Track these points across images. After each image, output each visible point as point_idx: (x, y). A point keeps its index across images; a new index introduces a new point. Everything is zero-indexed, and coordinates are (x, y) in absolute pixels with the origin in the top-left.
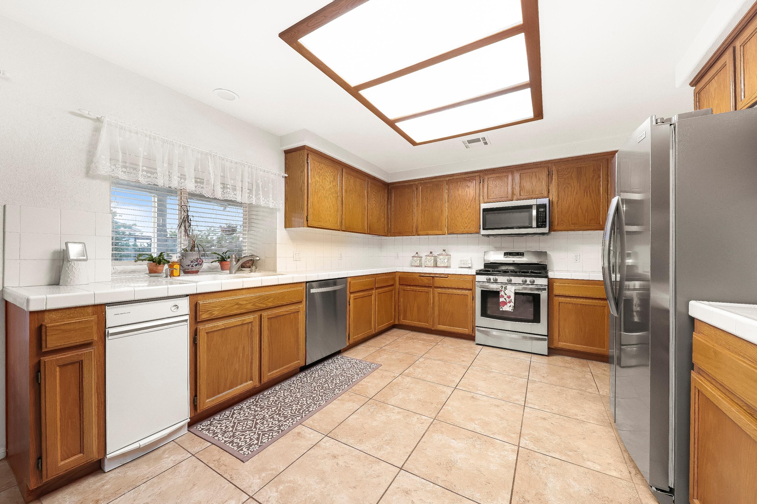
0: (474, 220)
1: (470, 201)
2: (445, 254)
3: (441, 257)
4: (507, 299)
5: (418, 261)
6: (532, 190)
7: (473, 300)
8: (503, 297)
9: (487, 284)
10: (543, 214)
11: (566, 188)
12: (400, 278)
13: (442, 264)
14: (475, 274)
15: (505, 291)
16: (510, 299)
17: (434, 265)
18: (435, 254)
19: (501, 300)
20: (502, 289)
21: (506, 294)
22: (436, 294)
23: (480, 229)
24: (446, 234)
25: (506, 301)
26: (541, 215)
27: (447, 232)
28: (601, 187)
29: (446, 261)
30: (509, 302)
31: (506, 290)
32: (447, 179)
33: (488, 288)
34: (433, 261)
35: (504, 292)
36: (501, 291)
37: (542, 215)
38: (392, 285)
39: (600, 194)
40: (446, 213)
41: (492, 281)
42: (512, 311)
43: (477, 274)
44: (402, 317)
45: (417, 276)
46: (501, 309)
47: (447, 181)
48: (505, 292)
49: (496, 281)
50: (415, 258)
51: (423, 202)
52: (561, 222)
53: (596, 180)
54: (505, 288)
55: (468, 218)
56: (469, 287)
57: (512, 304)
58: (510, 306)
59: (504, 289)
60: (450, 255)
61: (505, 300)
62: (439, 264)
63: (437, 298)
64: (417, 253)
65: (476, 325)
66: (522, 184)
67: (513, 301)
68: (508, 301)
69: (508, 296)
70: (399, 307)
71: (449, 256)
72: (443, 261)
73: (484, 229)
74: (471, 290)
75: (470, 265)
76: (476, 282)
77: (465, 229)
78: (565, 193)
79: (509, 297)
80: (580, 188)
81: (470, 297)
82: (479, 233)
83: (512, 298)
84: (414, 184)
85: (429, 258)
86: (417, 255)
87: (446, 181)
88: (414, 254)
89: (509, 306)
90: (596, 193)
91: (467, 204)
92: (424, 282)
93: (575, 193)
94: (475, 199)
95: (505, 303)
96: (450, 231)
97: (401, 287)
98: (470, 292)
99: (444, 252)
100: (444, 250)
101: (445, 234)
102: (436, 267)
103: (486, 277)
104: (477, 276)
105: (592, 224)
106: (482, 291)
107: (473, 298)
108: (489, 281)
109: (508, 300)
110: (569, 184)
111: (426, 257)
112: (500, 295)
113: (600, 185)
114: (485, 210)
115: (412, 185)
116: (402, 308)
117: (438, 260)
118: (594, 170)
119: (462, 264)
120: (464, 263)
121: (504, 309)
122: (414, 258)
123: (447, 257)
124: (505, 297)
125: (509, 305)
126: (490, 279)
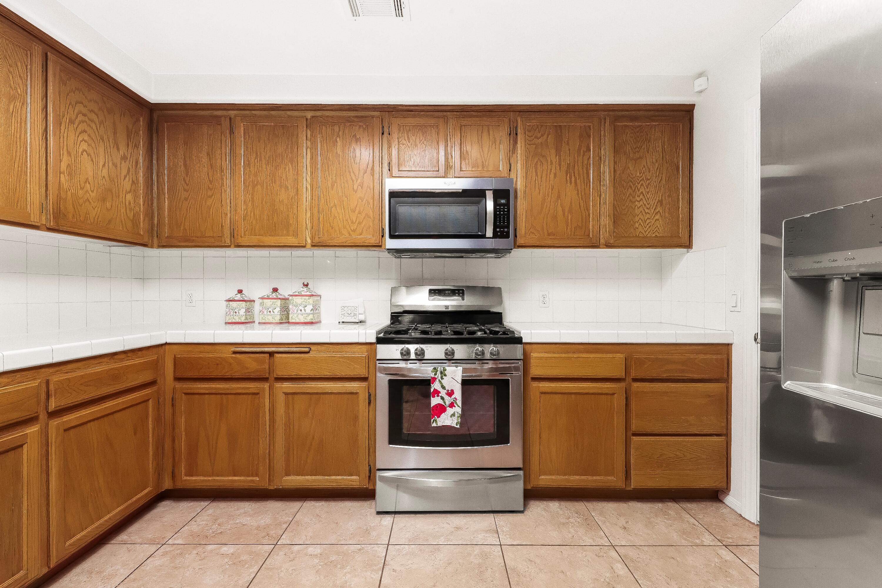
0: (370, 217)
1: (361, 174)
2: (308, 293)
3: (298, 300)
4: (447, 398)
5: (242, 312)
6: (482, 162)
7: (369, 403)
8: (437, 392)
9: (402, 364)
10: (504, 211)
11: (539, 163)
12: (176, 361)
13: (300, 316)
14: (374, 340)
15: (442, 378)
16: (453, 397)
17: (281, 319)
18: (284, 292)
19: (435, 401)
20: (435, 374)
21: (443, 387)
22: (281, 399)
23: (383, 236)
24: (309, 246)
25: (445, 402)
26: (500, 213)
27: (309, 241)
28: (591, 169)
29: (309, 308)
30: (452, 405)
31: (444, 377)
32: (309, 114)
33: (403, 375)
34: (278, 309)
35: (439, 381)
36: (434, 379)
37: (502, 213)
38: (152, 383)
39: (590, 181)
40: (306, 196)
41: (413, 356)
42: (458, 426)
43: (380, 341)
44: (183, 468)
45: (227, 353)
46: (434, 425)
47: (308, 121)
48: (443, 381)
49: (420, 357)
50: (234, 304)
51: (248, 164)
52: (531, 230)
53: (583, 156)
54: (441, 373)
55: (357, 212)
56: (362, 372)
57: (458, 410)
58: (453, 415)
59: (440, 376)
60: (320, 296)
61: (441, 402)
62: (294, 317)
63: (281, 410)
64: (240, 291)
65: (378, 466)
66: (465, 148)
67: (459, 402)
68: (448, 403)
69: (448, 391)
70: (173, 440)
71: (316, 298)
72: (303, 309)
73: (392, 236)
74: (364, 379)
75: (362, 318)
76: (378, 362)
77: (350, 234)
78: (537, 175)
79: (450, 393)
80: (560, 165)
81: (363, 397)
82: (380, 246)
83: (458, 395)
84: (225, 117)
85: (268, 302)
86: (239, 297)
87: (307, 119)
88: (232, 294)
89: (450, 415)
90: (584, 178)
91: (354, 178)
92: (247, 369)
93: (552, 176)
94: (373, 169)
95: (440, 409)
96: (317, 240)
97: (179, 385)
98: (364, 384)
99: (305, 289)
100: (306, 283)
101: (304, 247)
102: (286, 323)
103: (401, 347)
104: (379, 346)
105: (577, 235)
106: (390, 381)
107: (371, 400)
108: (405, 356)
109: (448, 400)
110: (544, 156)
111: (261, 300)
112: (432, 390)
113: (590, 164)
114: (393, 194)
115: (220, 117)
116: (183, 445)
117: (290, 307)
118: (581, 136)
119: (346, 315)
120: (349, 312)
121: (440, 424)
122: (231, 303)
123: (311, 300)
124: (443, 393)
125: (450, 411)
126: (408, 352)
